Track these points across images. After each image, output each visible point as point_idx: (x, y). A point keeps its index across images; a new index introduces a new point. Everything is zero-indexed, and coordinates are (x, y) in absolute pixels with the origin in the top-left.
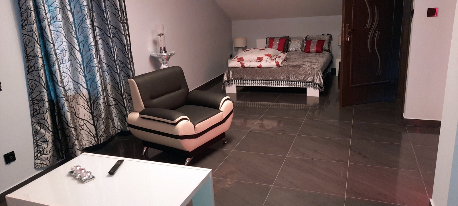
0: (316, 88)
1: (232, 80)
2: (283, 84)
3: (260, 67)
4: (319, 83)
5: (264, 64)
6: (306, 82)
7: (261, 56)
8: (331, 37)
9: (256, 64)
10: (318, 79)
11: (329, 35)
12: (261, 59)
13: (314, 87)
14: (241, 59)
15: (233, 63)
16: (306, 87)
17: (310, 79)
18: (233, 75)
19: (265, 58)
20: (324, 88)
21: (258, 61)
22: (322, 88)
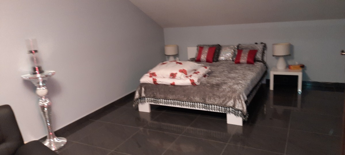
0: (238, 116)
1: (144, 97)
2: (199, 106)
3: (173, 85)
4: (241, 109)
5: (178, 82)
6: (225, 106)
7: (174, 72)
8: (265, 47)
9: (169, 81)
10: (240, 105)
11: (263, 45)
12: (174, 76)
13: (235, 114)
14: (154, 74)
15: (146, 79)
16: (226, 113)
17: (230, 103)
18: (145, 92)
19: (179, 74)
20: (247, 117)
21: (171, 77)
22: (245, 116)
